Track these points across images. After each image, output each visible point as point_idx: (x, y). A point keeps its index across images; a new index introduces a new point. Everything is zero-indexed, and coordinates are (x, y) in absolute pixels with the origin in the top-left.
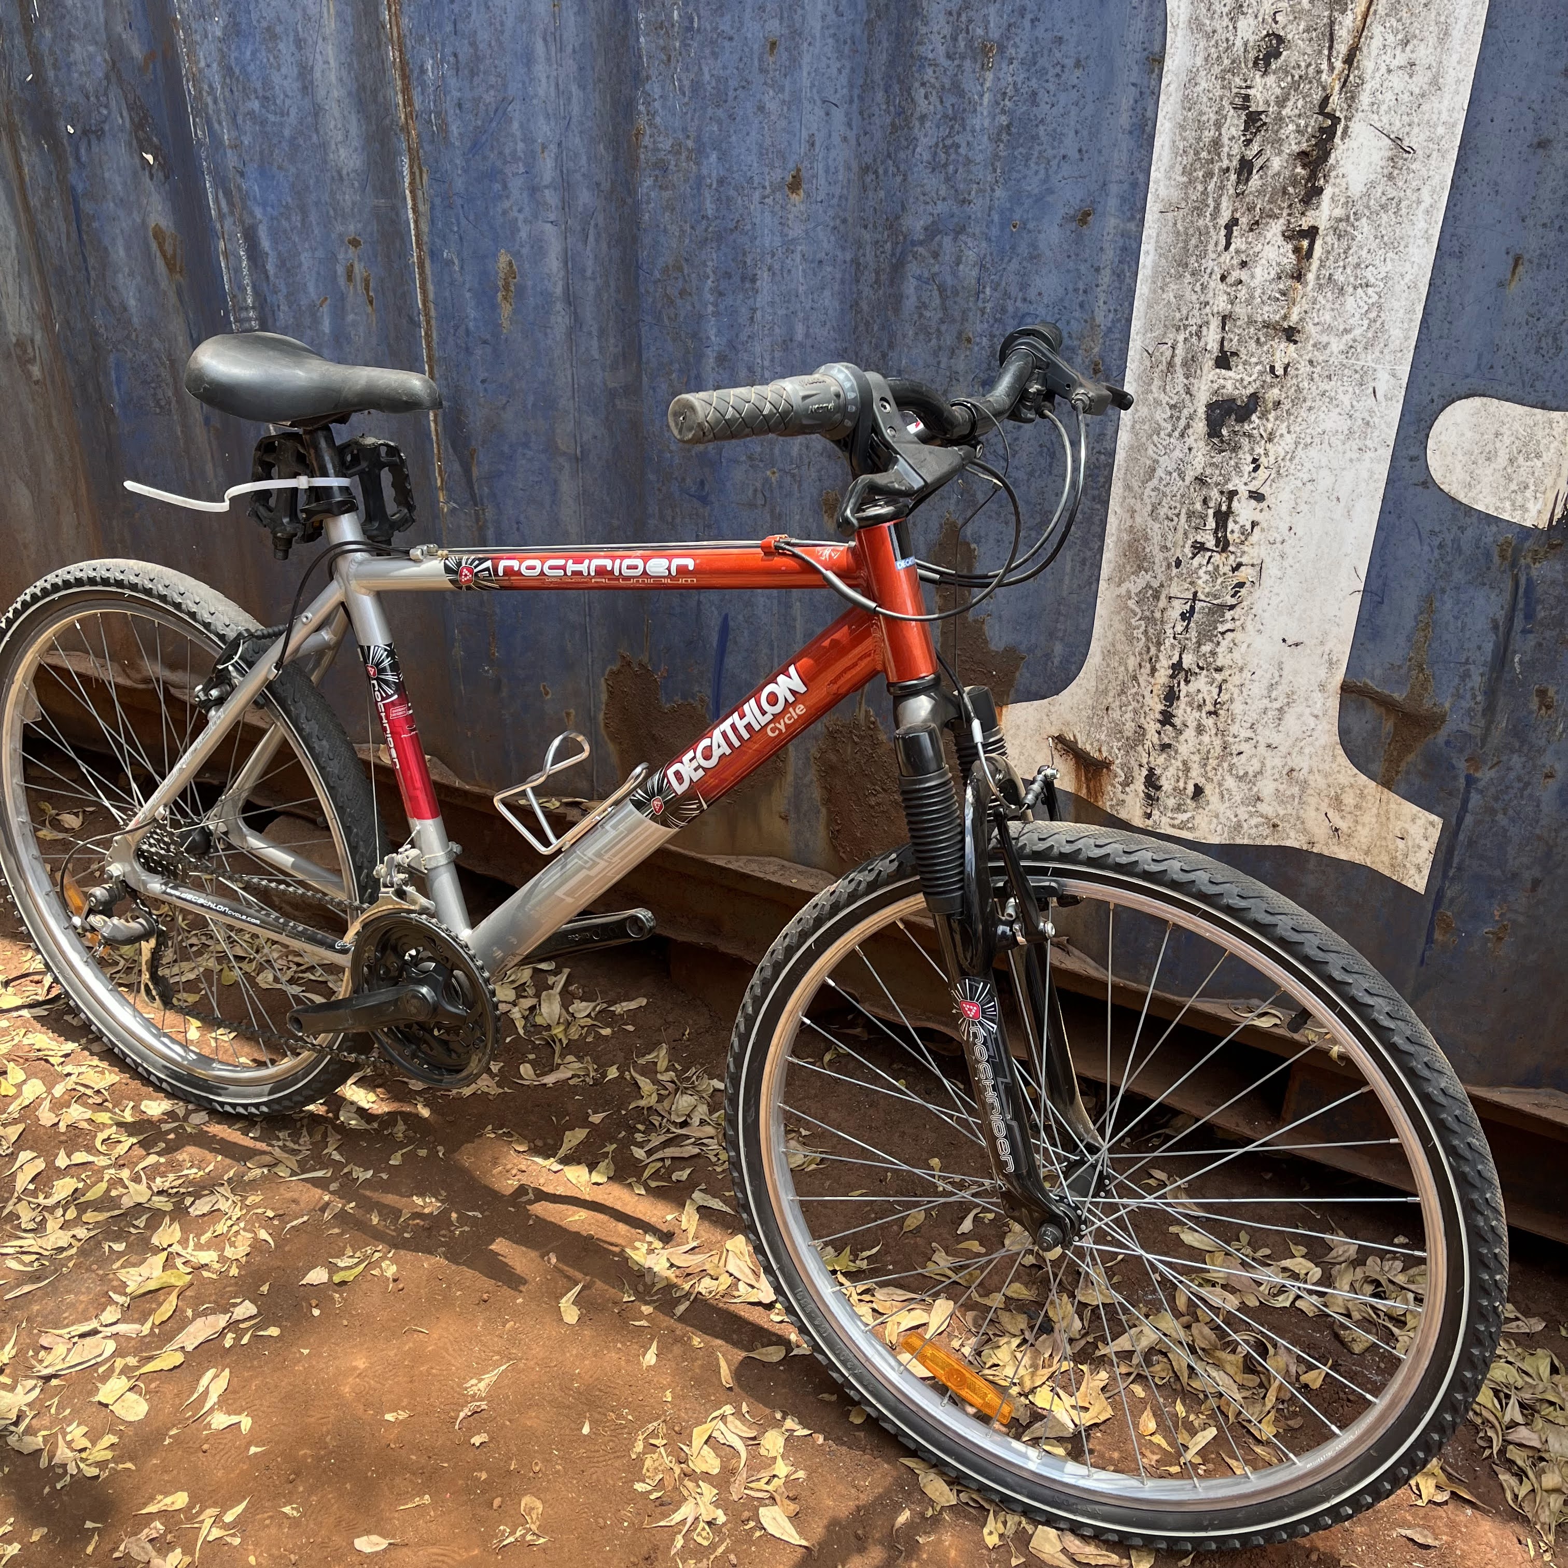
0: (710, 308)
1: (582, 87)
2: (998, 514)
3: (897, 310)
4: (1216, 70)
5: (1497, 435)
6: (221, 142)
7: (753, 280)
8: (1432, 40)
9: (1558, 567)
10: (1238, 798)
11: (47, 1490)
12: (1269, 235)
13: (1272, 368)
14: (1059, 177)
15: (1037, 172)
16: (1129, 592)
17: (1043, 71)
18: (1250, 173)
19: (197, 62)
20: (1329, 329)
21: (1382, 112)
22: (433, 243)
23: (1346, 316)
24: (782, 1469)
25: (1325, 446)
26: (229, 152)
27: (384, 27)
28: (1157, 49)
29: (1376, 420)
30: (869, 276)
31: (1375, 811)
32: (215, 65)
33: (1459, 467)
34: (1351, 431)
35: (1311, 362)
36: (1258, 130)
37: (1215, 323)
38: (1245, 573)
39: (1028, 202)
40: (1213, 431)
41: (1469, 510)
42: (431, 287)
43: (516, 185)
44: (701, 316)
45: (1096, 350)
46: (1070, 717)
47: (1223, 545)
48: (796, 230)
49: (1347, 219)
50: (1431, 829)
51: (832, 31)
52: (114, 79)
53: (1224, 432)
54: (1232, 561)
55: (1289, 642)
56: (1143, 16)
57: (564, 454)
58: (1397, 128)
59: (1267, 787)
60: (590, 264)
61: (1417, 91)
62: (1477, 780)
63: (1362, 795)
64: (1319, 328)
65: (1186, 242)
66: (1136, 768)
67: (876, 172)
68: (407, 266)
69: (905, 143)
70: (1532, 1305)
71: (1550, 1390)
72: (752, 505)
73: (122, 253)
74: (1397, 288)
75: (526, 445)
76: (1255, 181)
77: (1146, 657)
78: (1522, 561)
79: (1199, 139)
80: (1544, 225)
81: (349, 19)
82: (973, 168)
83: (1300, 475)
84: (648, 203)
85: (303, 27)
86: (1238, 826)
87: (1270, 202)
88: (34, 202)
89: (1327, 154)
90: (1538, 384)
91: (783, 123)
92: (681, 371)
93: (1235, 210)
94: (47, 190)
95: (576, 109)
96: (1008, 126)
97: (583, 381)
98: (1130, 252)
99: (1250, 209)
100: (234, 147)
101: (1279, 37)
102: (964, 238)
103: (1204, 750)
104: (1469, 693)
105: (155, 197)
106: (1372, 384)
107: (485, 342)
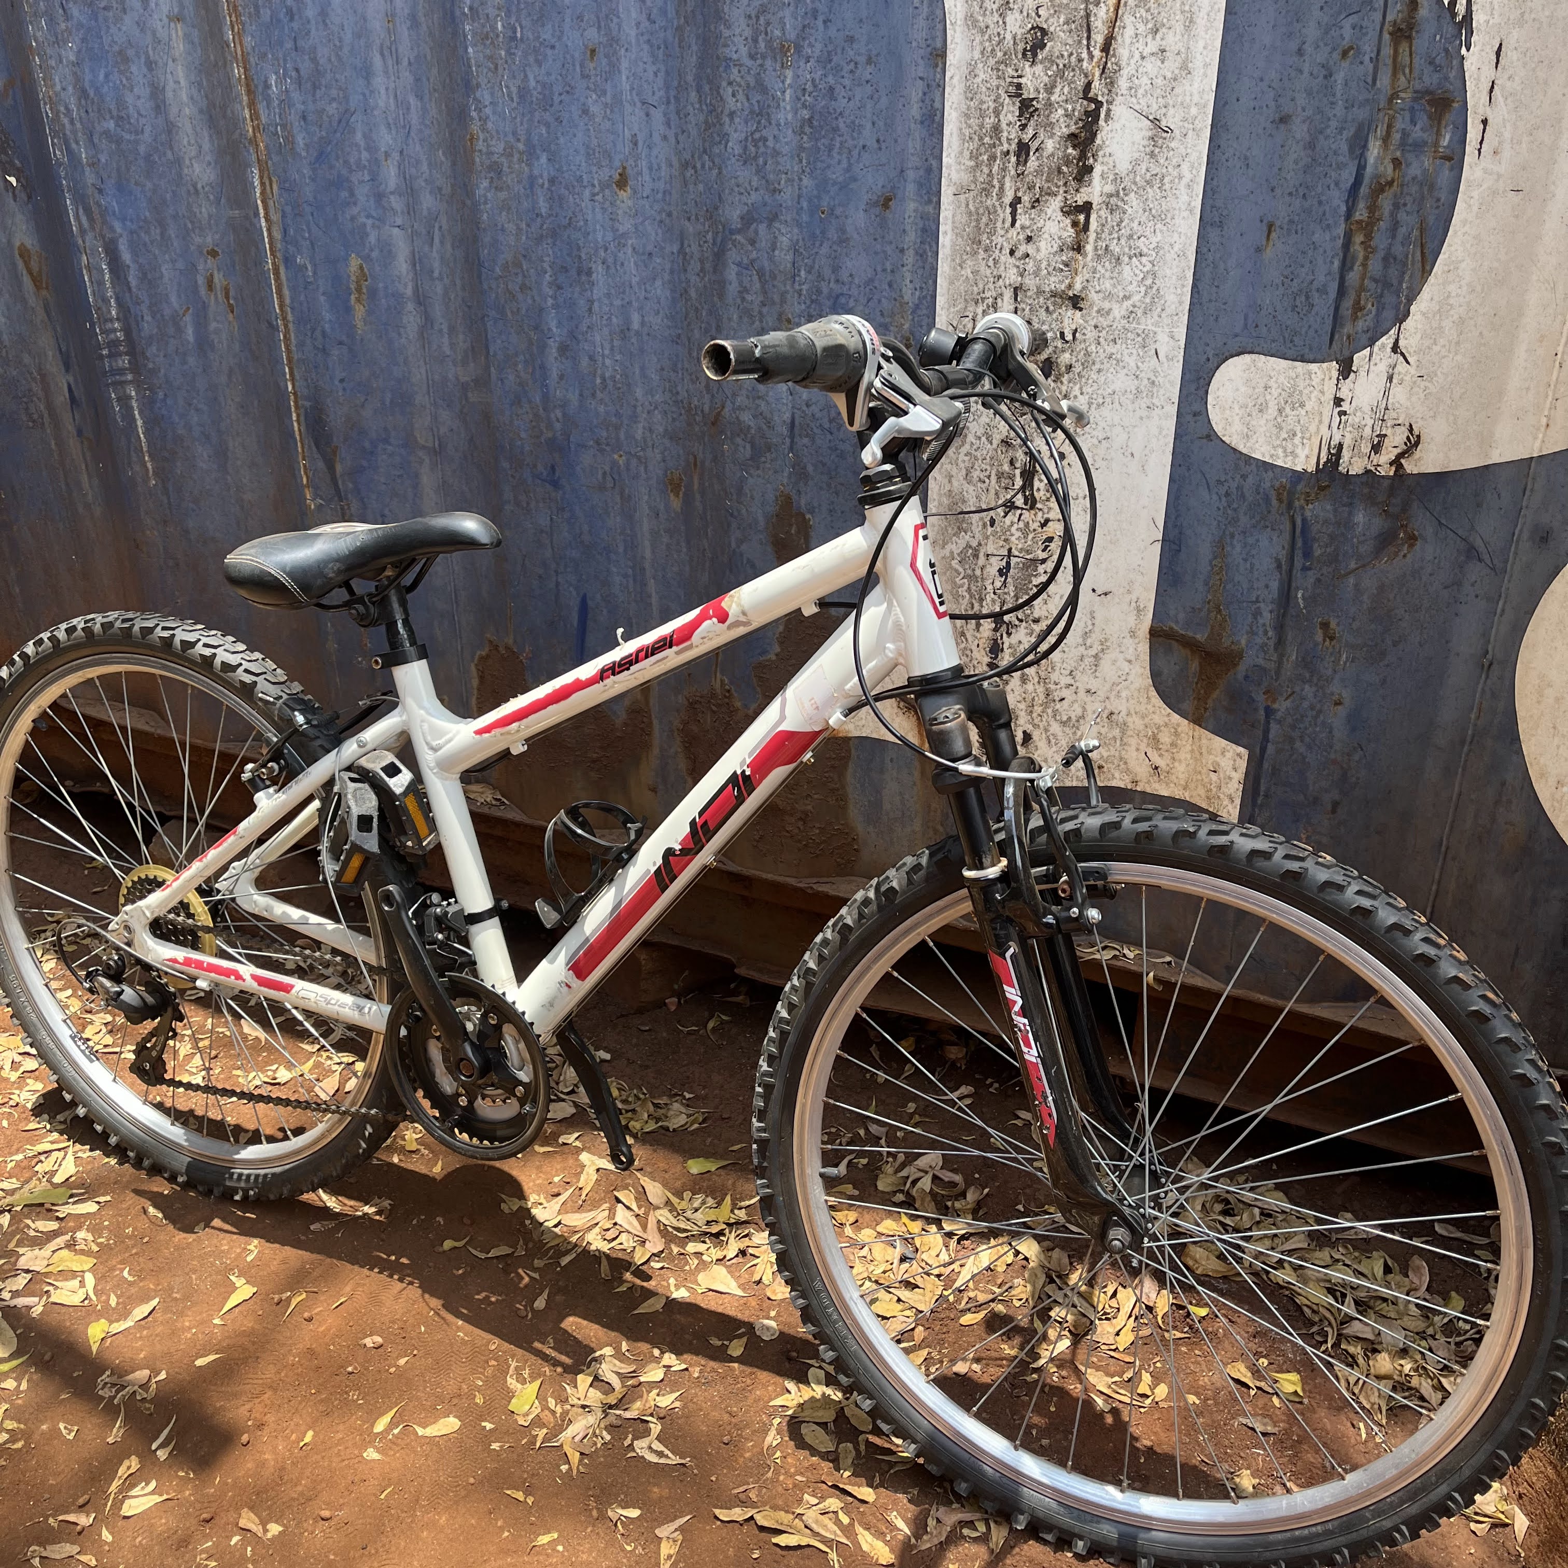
0: (550, 301)
1: (420, 97)
2: (829, 485)
3: (721, 296)
4: (992, 62)
5: (1266, 388)
6: (79, 161)
7: (589, 273)
8: (1179, 28)
9: (1329, 507)
10: (1064, 743)
12: (1049, 211)
13: (1062, 334)
14: (861, 165)
15: (839, 162)
16: (952, 553)
17: (838, 69)
18: (1028, 155)
19: (53, 86)
20: (1109, 296)
21: (1140, 94)
22: (287, 250)
23: (1125, 283)
25: (1116, 404)
26: (87, 169)
27: (228, 46)
28: (939, 45)
29: (1160, 379)
30: (695, 266)
31: (1189, 748)
32: (70, 89)
33: (1237, 418)
34: (1138, 391)
35: (1096, 327)
36: (1032, 115)
37: (1008, 294)
38: (1053, 529)
39: (833, 190)
41: (1248, 459)
42: (286, 292)
43: (362, 192)
44: (541, 310)
45: (906, 326)
47: (1031, 502)
48: (626, 225)
49: (1117, 194)
50: (1238, 760)
51: (646, 38)
54: (1040, 517)
55: (1099, 592)
56: (924, 15)
57: (424, 447)
58: (1154, 111)
60: (436, 265)
61: (1169, 75)
62: (1276, 711)
63: (1176, 734)
64: (1101, 295)
65: (978, 221)
67: (694, 167)
68: (263, 272)
69: (718, 139)
70: (1369, 1212)
72: (602, 488)
74: (1169, 257)
75: (386, 441)
76: (1033, 163)
78: (1297, 503)
79: (981, 126)
80: (1290, 194)
81: (196, 40)
82: (781, 159)
83: (1095, 433)
84: (486, 203)
85: (154, 49)
87: (1047, 181)
89: (1094, 135)
90: (1296, 339)
91: (608, 124)
92: (526, 361)
93: (1016, 191)
95: (414, 118)
96: (810, 120)
97: (436, 377)
98: (930, 233)
99: (1031, 188)
100: (92, 165)
101: (1042, 30)
102: (777, 225)
103: (1029, 699)
104: (1261, 630)
105: (19, 217)
106: (1153, 347)
107: (341, 343)
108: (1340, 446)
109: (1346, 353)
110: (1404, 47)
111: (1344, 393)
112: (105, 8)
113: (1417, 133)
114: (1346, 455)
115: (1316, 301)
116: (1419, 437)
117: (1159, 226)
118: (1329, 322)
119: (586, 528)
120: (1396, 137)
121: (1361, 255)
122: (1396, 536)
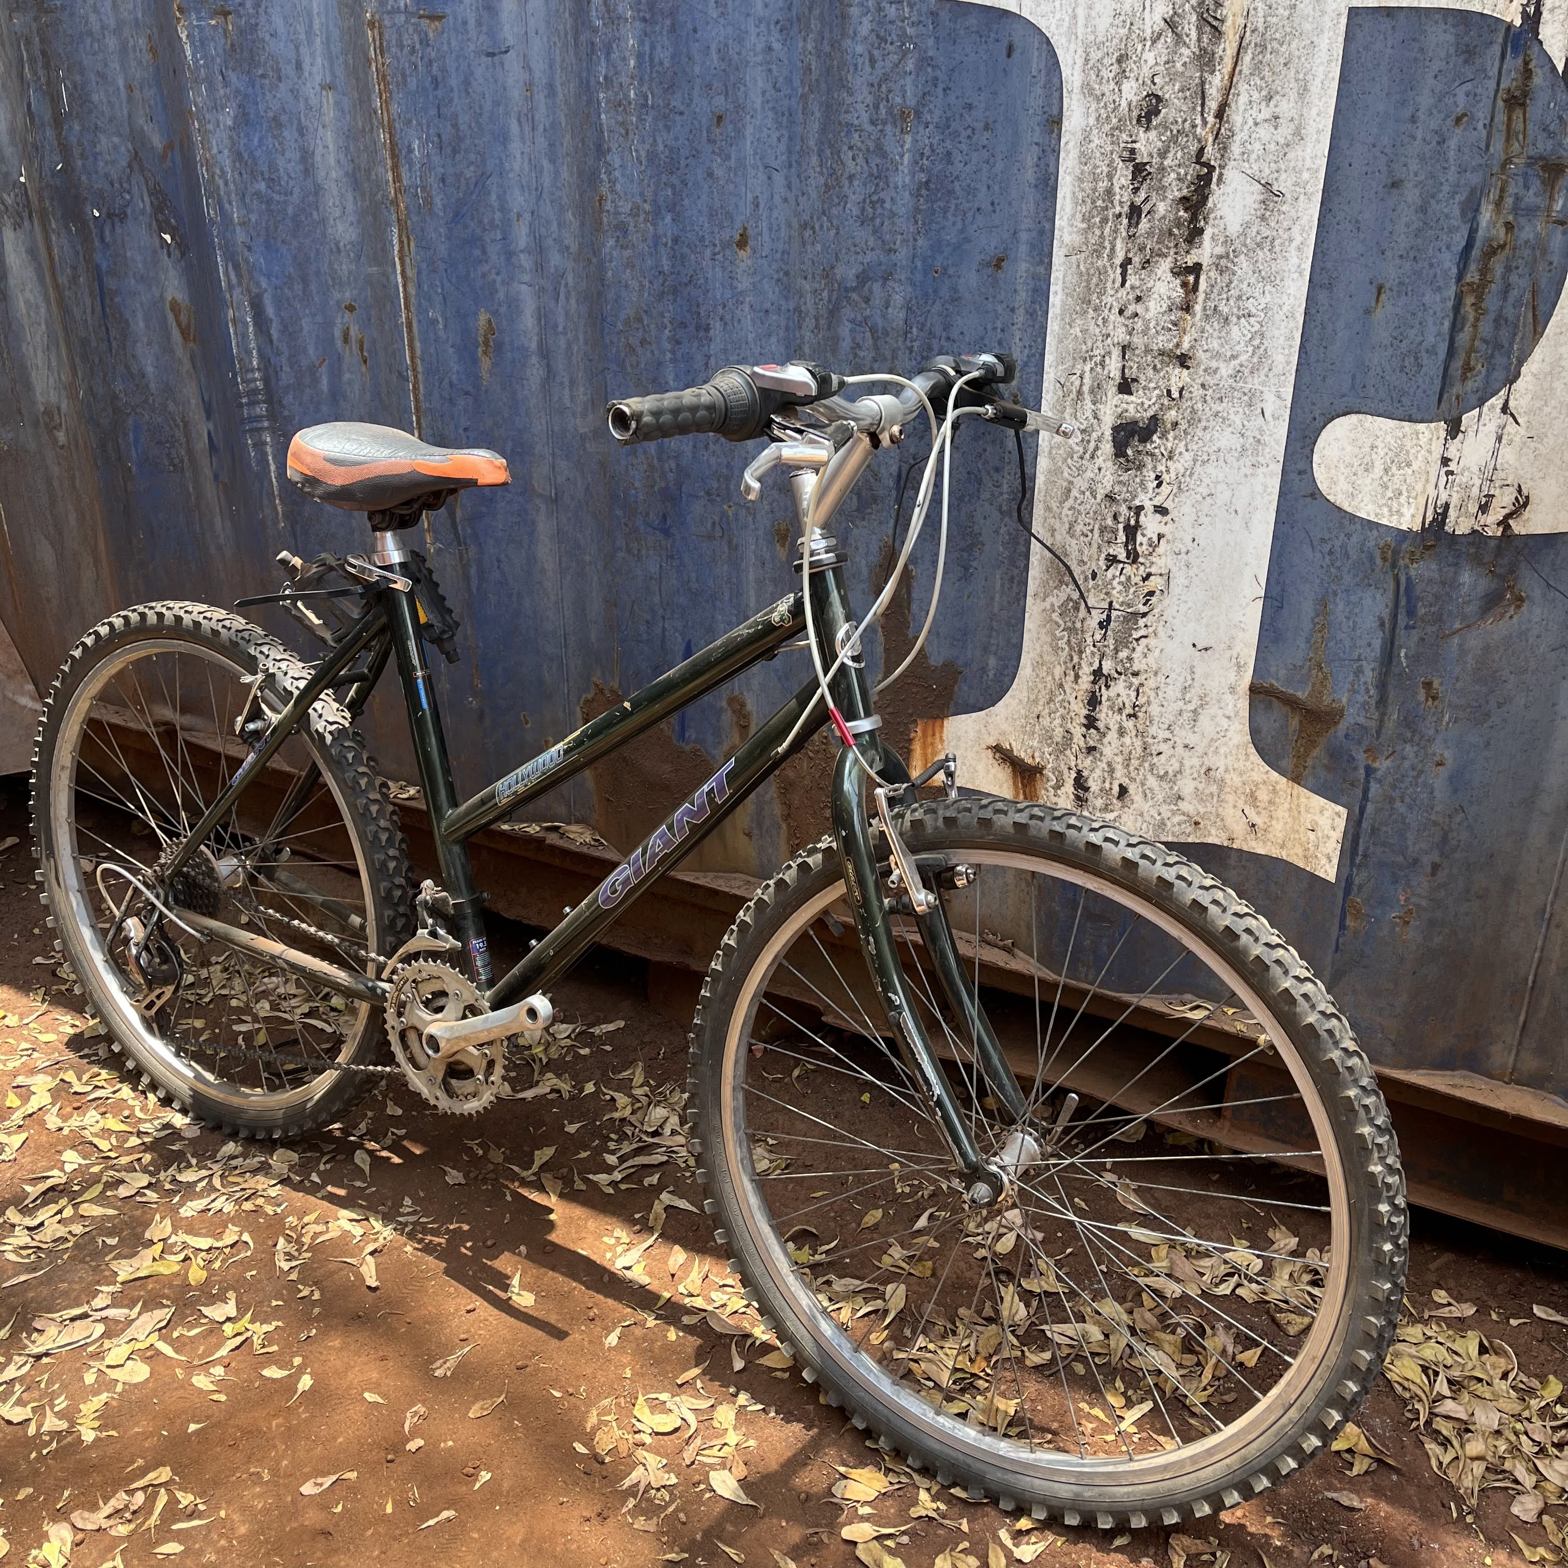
0: (669, 356)
1: (553, 161)
2: (933, 536)
3: (834, 352)
4: (1107, 128)
5: (1372, 447)
6: (232, 219)
7: (707, 329)
8: (1293, 95)
9: (1434, 567)
10: (1160, 797)
11: (34, 1455)
12: (1159, 272)
13: (1169, 392)
14: (975, 227)
15: (954, 223)
16: (1052, 605)
17: (956, 134)
18: (1139, 217)
19: (210, 150)
20: (1217, 355)
21: (1252, 159)
22: (420, 305)
23: (1233, 343)
24: (733, 1438)
25: (1221, 462)
26: (238, 228)
27: (376, 112)
28: (1055, 112)
29: (1266, 438)
30: (809, 323)
31: (1286, 806)
32: (226, 152)
33: (1342, 478)
34: (1244, 449)
35: (1203, 386)
36: (1144, 179)
37: (1116, 353)
38: (1155, 583)
39: (947, 250)
40: (1119, 451)
41: (1353, 518)
42: (418, 345)
43: (493, 250)
44: (660, 364)
46: (1005, 727)
47: (1133, 557)
48: (744, 284)
49: (1227, 256)
50: (1337, 819)
51: (771, 105)
52: (136, 167)
53: (1129, 452)
54: (1142, 571)
55: (1199, 647)
56: (1042, 83)
57: (541, 495)
58: (1266, 176)
59: (1187, 786)
60: (561, 320)
61: (1282, 141)
62: (1376, 770)
63: (1274, 791)
64: (1208, 354)
65: (1088, 282)
66: (1066, 771)
67: (813, 228)
68: (396, 325)
69: (836, 201)
70: (1464, 1291)
71: (1478, 1368)
73: (141, 324)
74: (1277, 318)
76: (1144, 225)
77: (1070, 665)
78: (1401, 563)
79: (1094, 190)
80: (1401, 257)
81: (346, 108)
82: (896, 220)
83: (1200, 489)
84: (611, 261)
85: (306, 115)
86: (1163, 824)
87: (1158, 242)
88: (63, 280)
89: (1205, 199)
90: (1404, 399)
91: (732, 187)
93: (1128, 251)
94: (74, 268)
95: (547, 181)
96: (927, 183)
97: (556, 428)
98: (1041, 293)
99: (1142, 249)
100: (243, 224)
101: (1157, 97)
102: (891, 283)
103: (1126, 752)
104: (1363, 688)
105: (172, 273)
106: (1260, 405)
107: (467, 393)
108: (1447, 506)
109: (1455, 413)
110: (1518, 114)
111: (1452, 453)
112: (263, 76)
113: (1531, 198)
114: (1452, 513)
115: (1425, 362)
116: (1527, 497)
117: (1268, 288)
118: (1438, 382)
119: (693, 576)
120: (1509, 201)
121: (1471, 318)
122: (1501, 597)
